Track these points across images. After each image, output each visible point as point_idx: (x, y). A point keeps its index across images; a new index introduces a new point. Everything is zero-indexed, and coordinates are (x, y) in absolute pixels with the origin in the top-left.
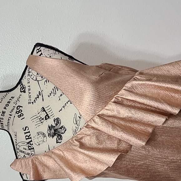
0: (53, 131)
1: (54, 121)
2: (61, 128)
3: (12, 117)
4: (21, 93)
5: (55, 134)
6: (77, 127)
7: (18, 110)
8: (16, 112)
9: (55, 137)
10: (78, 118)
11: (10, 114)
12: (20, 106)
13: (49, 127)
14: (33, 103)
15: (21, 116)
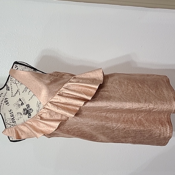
0: (26, 111)
1: (26, 106)
2: (30, 110)
3: (2, 104)
4: (7, 91)
5: (27, 113)
6: (39, 108)
7: (6, 101)
8: (5, 102)
9: (27, 115)
10: (39, 104)
11: (1, 103)
12: (7, 98)
13: (24, 109)
14: (14, 96)
15: (7, 104)
